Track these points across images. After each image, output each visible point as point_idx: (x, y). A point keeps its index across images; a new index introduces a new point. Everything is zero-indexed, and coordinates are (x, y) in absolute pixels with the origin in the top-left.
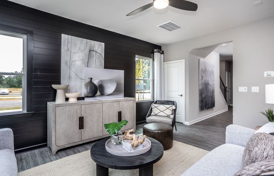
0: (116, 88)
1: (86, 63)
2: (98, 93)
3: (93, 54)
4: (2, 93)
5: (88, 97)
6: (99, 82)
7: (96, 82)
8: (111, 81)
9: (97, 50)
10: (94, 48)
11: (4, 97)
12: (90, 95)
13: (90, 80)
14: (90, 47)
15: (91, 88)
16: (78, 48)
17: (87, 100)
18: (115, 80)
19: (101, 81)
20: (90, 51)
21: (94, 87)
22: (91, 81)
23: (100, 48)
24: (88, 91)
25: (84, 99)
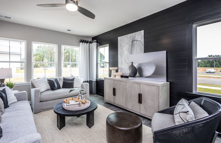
0: (155, 70)
1: (130, 51)
2: (138, 74)
3: (134, 43)
4: (208, 72)
5: (130, 76)
6: (138, 65)
7: (136, 65)
8: (149, 64)
9: (137, 39)
10: (135, 38)
11: (213, 75)
12: (132, 75)
14: (133, 38)
15: (132, 70)
16: (125, 43)
17: (130, 78)
18: (154, 63)
19: (140, 64)
20: (133, 41)
21: (134, 69)
22: (132, 64)
23: (140, 36)
24: (131, 72)
25: (128, 78)
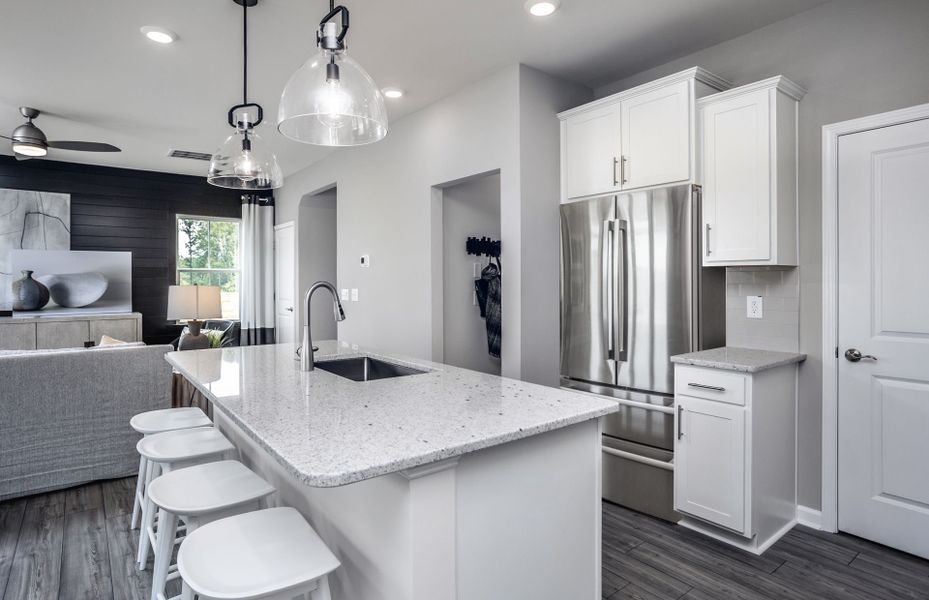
0: (106, 291)
1: (18, 241)
2: (51, 303)
3: (36, 219)
5: (21, 310)
6: (52, 279)
7: (44, 279)
8: (90, 276)
9: (48, 210)
10: (40, 208)
13: (26, 275)
14: (29, 205)
17: (16, 316)
18: (103, 275)
19: (59, 277)
20: (28, 213)
21: (38, 291)
22: (29, 277)
23: (56, 204)
24: (22, 298)
25: (11, 315)
